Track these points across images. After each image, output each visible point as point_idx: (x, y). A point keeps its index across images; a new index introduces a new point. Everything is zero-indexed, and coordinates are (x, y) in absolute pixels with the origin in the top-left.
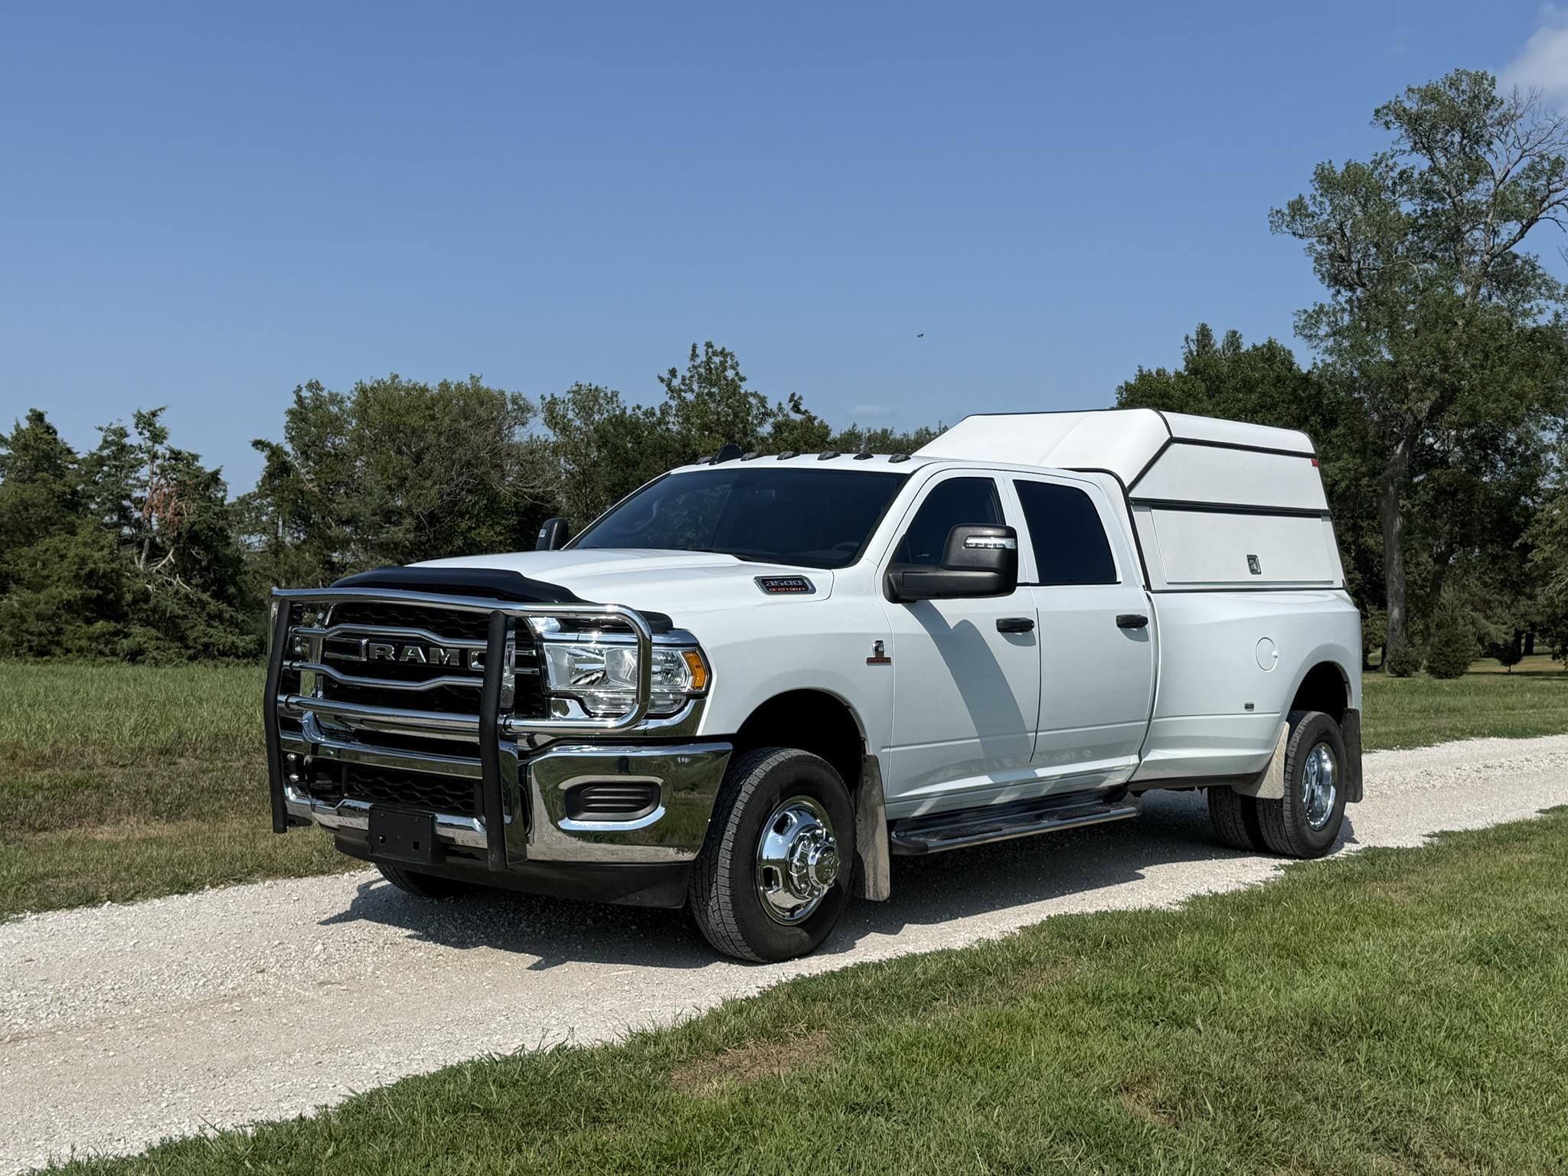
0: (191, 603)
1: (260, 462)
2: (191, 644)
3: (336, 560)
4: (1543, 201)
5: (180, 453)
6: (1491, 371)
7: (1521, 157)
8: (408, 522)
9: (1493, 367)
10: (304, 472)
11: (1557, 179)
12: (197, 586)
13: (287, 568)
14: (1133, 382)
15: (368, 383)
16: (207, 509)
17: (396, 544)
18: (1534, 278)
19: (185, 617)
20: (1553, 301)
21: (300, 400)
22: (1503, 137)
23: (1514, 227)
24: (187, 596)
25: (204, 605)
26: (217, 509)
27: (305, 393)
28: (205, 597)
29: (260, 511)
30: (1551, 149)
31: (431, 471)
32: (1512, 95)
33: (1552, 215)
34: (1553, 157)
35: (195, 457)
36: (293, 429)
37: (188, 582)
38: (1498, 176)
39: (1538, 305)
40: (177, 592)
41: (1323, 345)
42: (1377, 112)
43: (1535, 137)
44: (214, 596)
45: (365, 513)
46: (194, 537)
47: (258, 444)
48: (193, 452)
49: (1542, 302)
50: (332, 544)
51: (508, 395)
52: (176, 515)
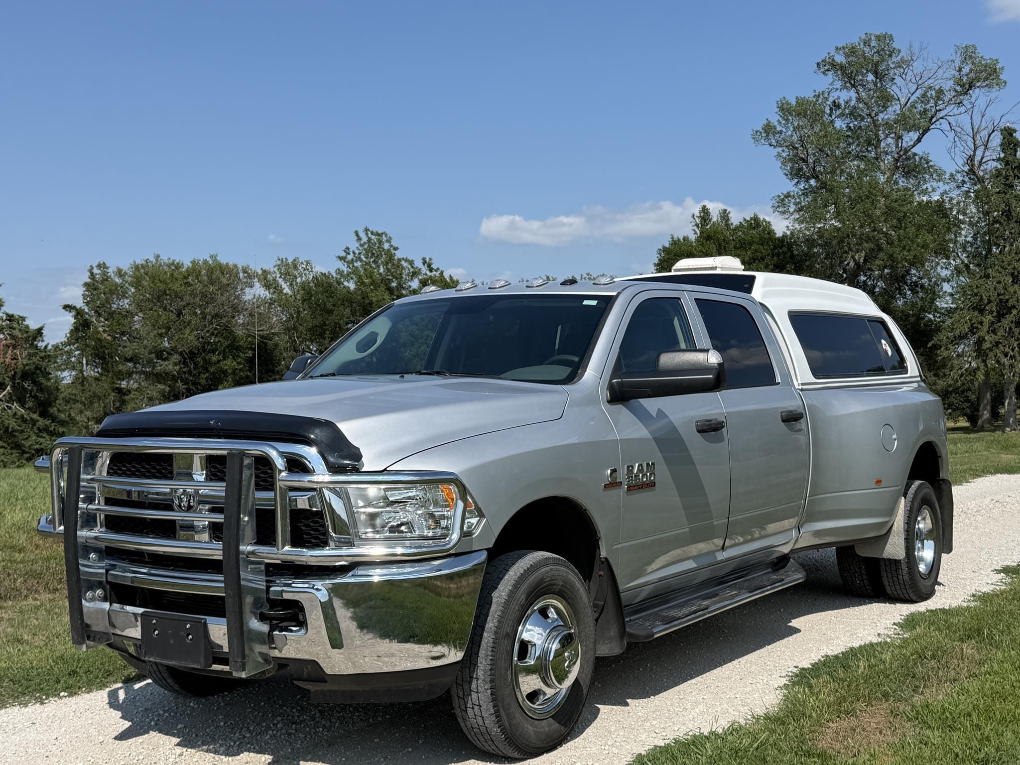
0: (24, 420)
1: (69, 319)
2: (27, 450)
3: (124, 386)
4: (932, 117)
5: (13, 316)
6: (905, 230)
7: (917, 89)
8: (176, 358)
9: (906, 228)
10: (100, 325)
11: (942, 102)
12: (29, 409)
13: (91, 394)
14: (667, 246)
15: (139, 262)
16: (35, 354)
17: (166, 374)
18: (929, 167)
19: (22, 431)
20: (942, 183)
21: (92, 275)
22: (904, 76)
23: (914, 135)
24: (22, 416)
25: (34, 422)
26: (43, 354)
27: (96, 271)
28: (35, 416)
29: (69, 353)
30: (936, 83)
31: (190, 322)
32: (909, 48)
33: (938, 126)
34: (937, 87)
35: (23, 319)
36: (88, 296)
37: (23, 406)
38: (903, 101)
39: (931, 186)
40: (15, 414)
41: (793, 217)
42: (818, 64)
43: (926, 75)
44: (41, 416)
45: (144, 353)
46: (25, 376)
47: (67, 307)
48: (21, 315)
49: (935, 184)
50: (120, 375)
51: (240, 266)
52: (12, 359)
